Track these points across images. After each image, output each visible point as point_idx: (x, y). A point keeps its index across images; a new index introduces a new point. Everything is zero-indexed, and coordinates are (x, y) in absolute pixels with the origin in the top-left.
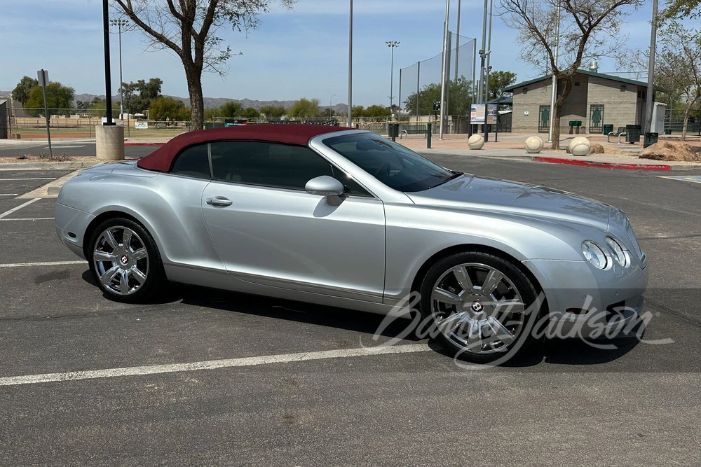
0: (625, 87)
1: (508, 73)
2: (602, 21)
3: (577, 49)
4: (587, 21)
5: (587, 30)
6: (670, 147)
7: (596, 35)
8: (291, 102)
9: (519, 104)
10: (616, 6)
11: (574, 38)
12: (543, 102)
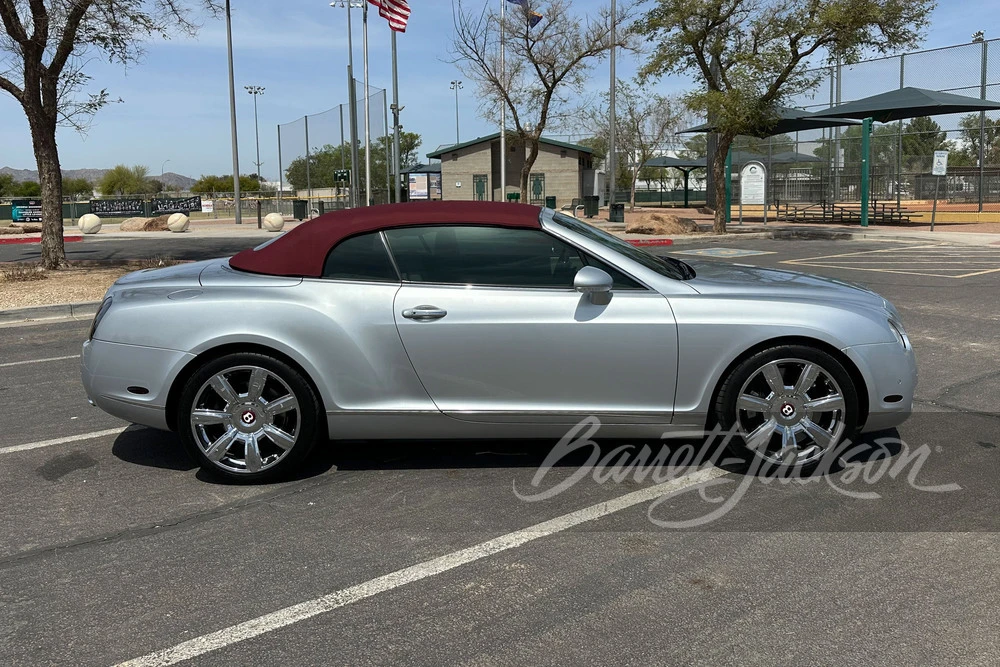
0: (565, 152)
1: (411, 135)
2: (567, 75)
3: (540, 107)
4: (551, 73)
5: (550, 85)
6: (657, 218)
7: (561, 91)
8: (95, 172)
9: (449, 173)
10: (580, 58)
11: (536, 94)
12: (477, 171)
